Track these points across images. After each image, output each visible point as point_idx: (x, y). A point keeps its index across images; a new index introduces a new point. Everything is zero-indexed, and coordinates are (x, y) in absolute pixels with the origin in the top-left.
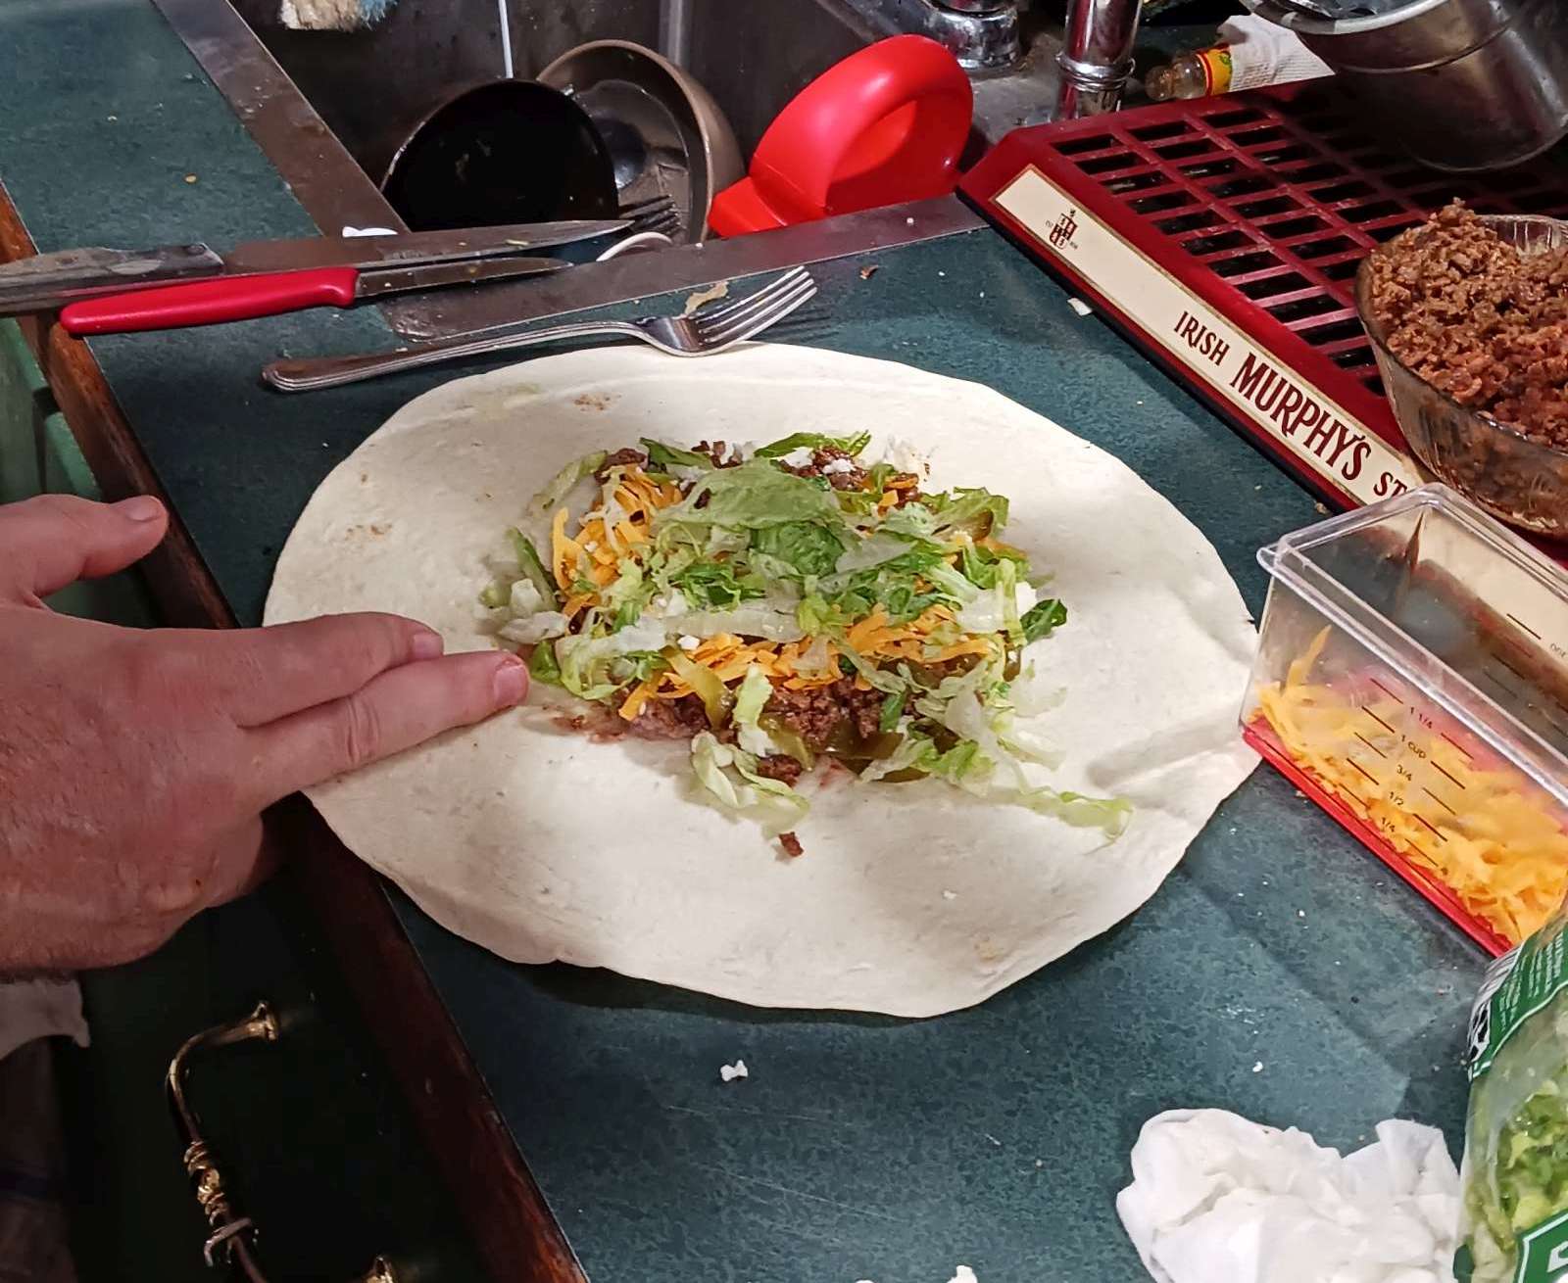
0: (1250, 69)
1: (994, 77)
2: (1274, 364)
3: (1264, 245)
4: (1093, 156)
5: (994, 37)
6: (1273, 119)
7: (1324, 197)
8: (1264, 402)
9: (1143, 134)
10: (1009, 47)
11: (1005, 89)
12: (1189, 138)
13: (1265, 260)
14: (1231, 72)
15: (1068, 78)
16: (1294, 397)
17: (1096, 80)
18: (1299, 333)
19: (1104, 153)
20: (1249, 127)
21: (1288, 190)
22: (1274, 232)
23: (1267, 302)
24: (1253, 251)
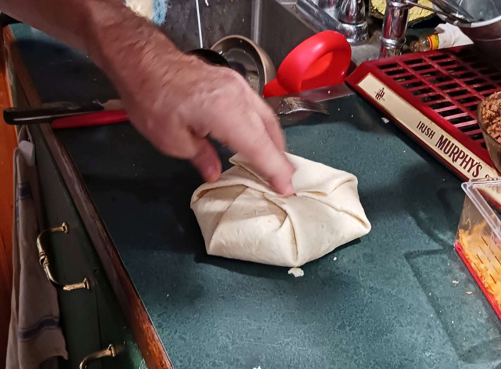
0: (445, 42)
1: (359, 45)
2: (450, 138)
3: (448, 99)
4: (391, 70)
5: (359, 32)
6: (452, 58)
7: (469, 83)
8: (446, 151)
9: (408, 63)
10: (365, 35)
11: (363, 49)
12: (423, 64)
13: (449, 104)
14: (439, 42)
15: (383, 45)
16: (457, 149)
17: (393, 45)
18: (459, 128)
19: (395, 69)
20: (444, 60)
21: (457, 81)
22: (451, 95)
23: (448, 118)
24: (444, 101)
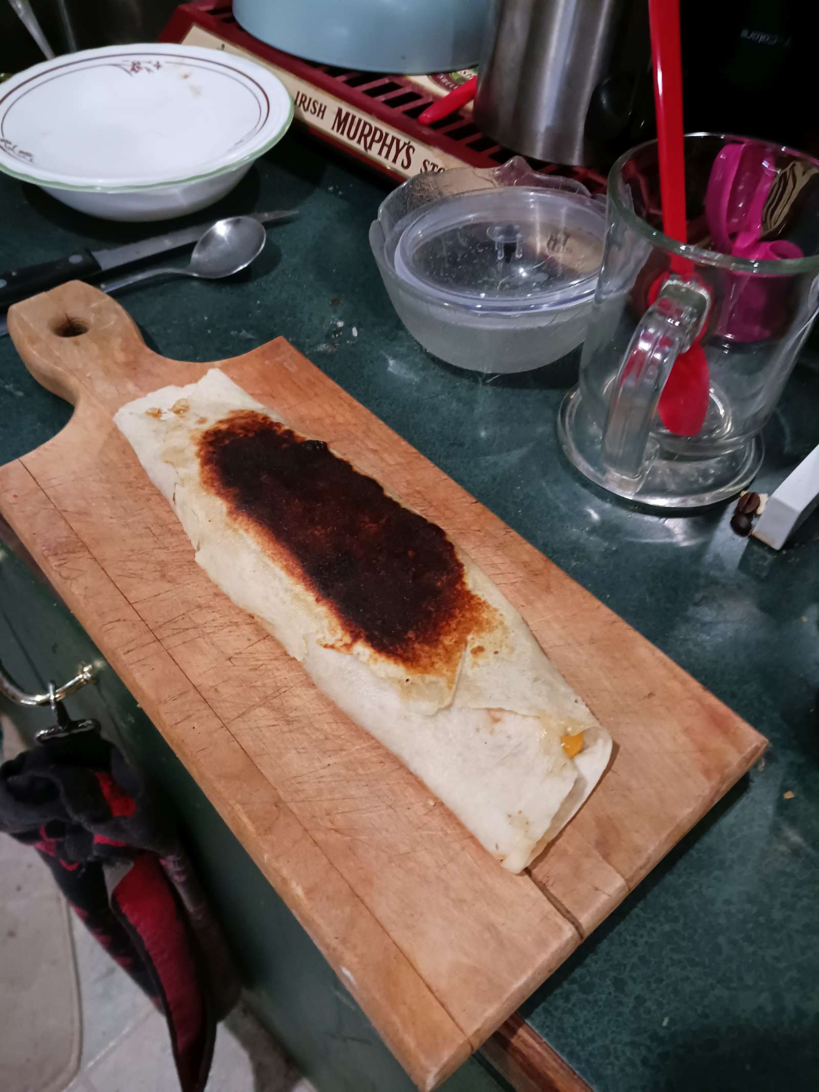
2: (353, 111)
8: (352, 134)
16: (367, 128)
18: (363, 92)
